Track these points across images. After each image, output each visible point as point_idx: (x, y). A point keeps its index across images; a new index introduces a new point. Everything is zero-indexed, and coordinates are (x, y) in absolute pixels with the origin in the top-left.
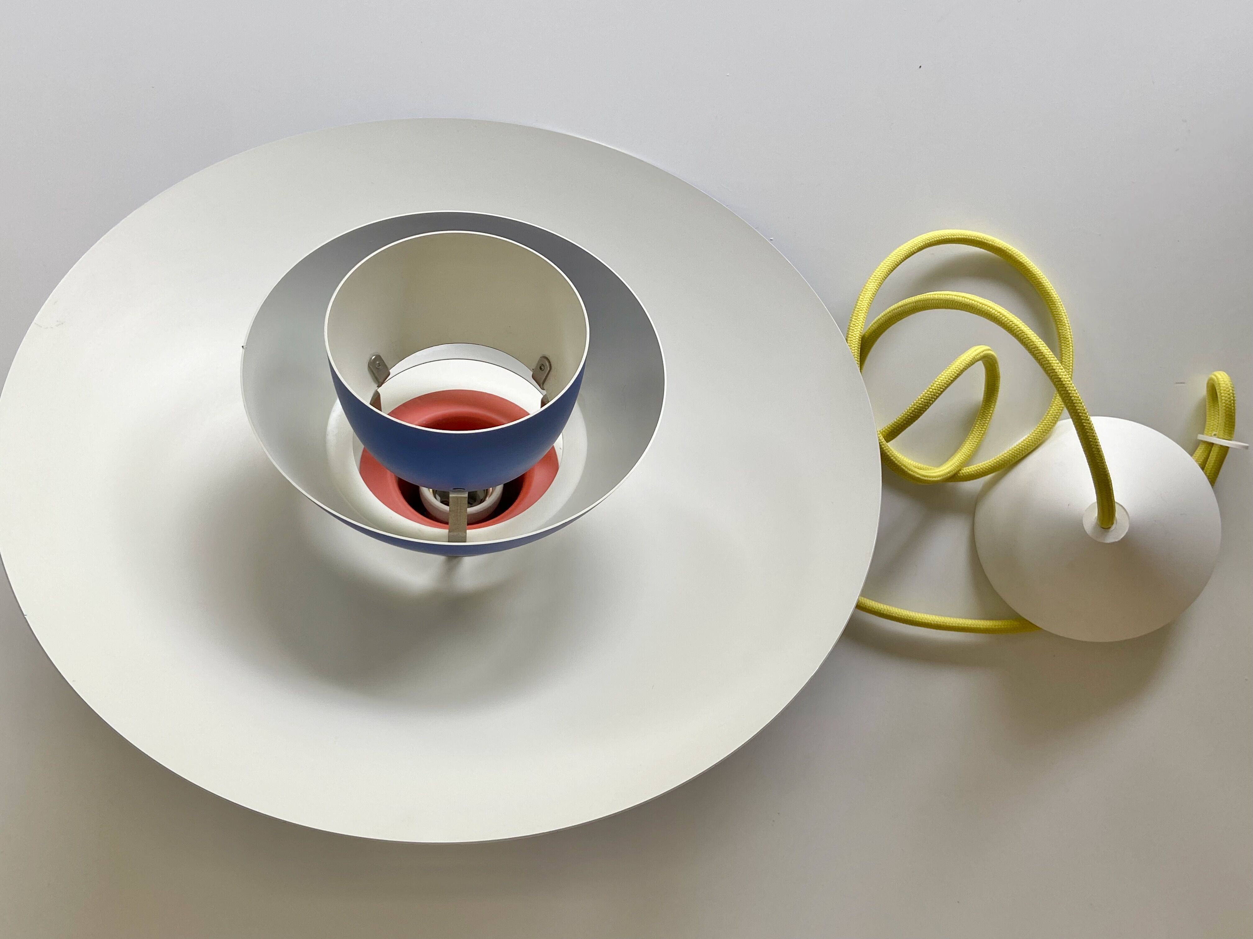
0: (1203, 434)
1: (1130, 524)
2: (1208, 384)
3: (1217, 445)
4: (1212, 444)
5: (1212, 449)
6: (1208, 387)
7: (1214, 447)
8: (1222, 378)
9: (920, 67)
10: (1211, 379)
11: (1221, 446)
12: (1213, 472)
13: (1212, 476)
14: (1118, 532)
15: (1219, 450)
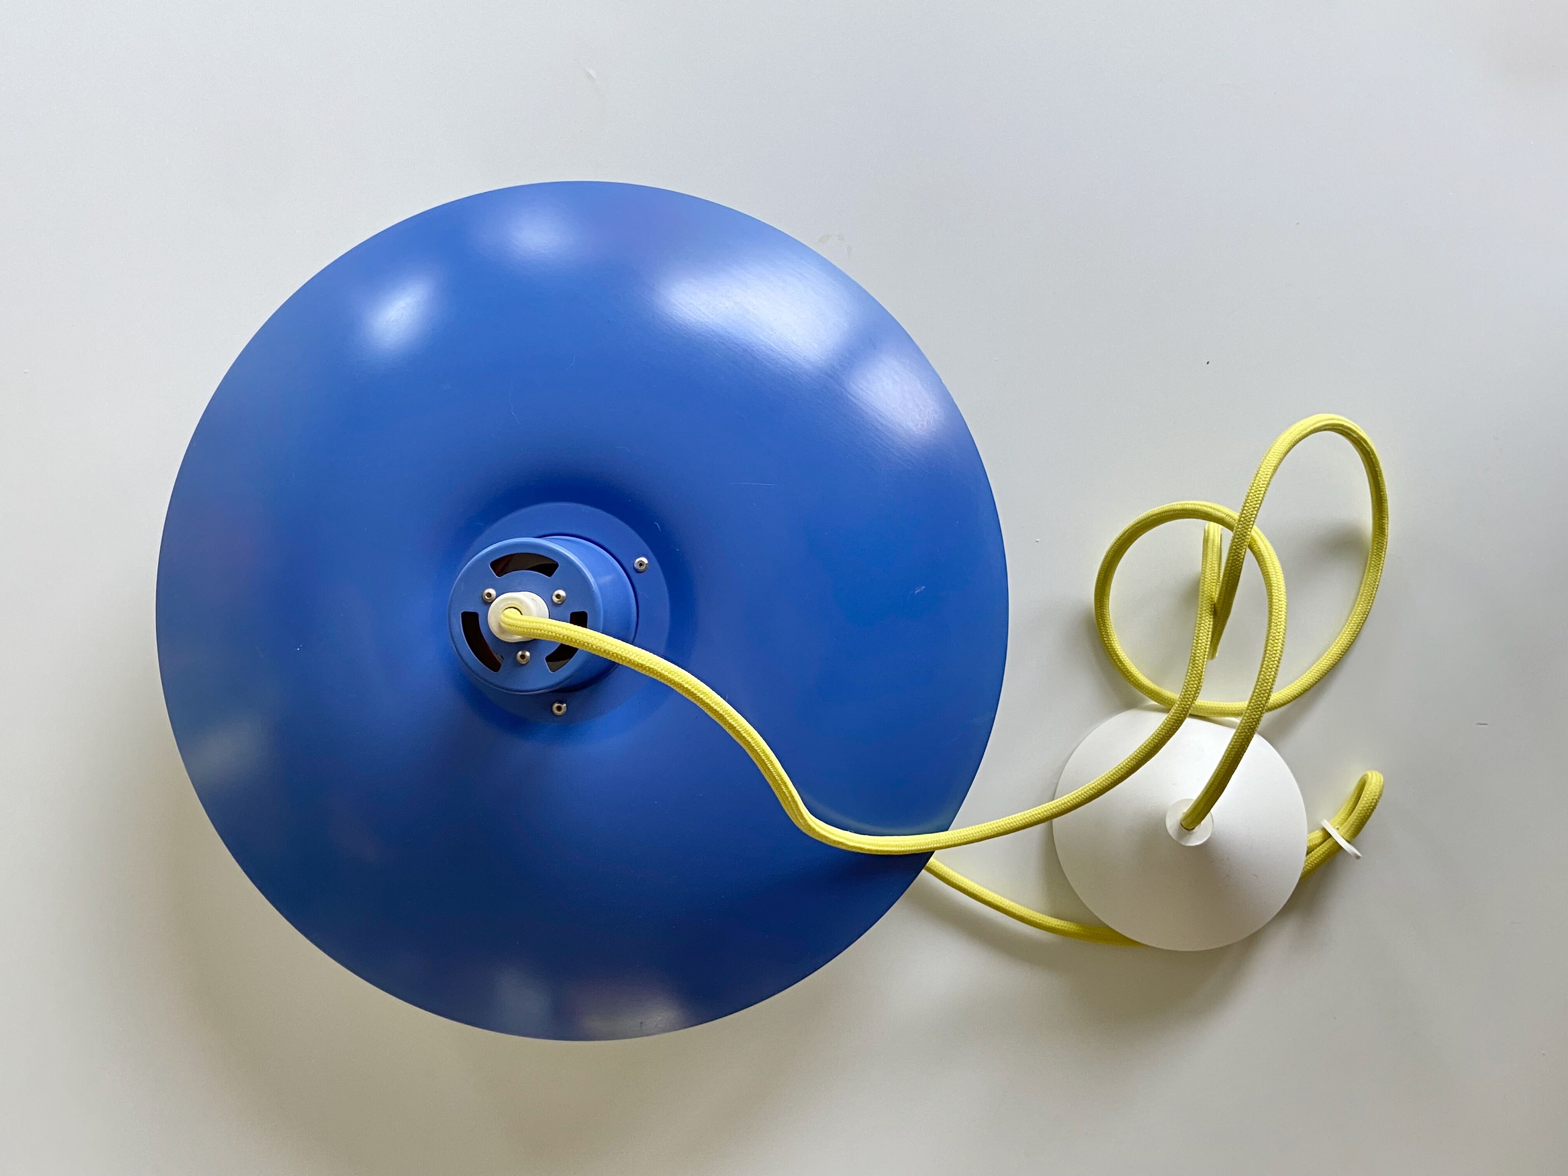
0: (1329, 820)
1: (1212, 834)
2: (1362, 778)
3: (1333, 838)
4: (1329, 836)
5: (1328, 841)
6: (1360, 780)
7: (1330, 839)
8: (1375, 779)
9: (1208, 363)
10: (1366, 775)
11: (1337, 842)
12: (1316, 862)
13: (1312, 865)
14: (1198, 838)
15: (1333, 845)
